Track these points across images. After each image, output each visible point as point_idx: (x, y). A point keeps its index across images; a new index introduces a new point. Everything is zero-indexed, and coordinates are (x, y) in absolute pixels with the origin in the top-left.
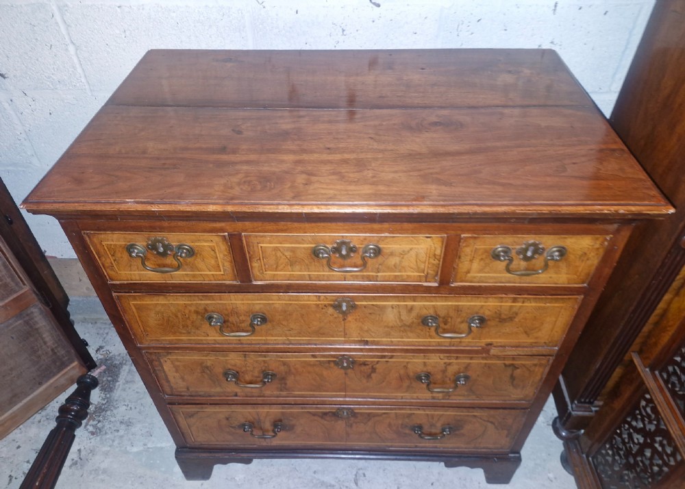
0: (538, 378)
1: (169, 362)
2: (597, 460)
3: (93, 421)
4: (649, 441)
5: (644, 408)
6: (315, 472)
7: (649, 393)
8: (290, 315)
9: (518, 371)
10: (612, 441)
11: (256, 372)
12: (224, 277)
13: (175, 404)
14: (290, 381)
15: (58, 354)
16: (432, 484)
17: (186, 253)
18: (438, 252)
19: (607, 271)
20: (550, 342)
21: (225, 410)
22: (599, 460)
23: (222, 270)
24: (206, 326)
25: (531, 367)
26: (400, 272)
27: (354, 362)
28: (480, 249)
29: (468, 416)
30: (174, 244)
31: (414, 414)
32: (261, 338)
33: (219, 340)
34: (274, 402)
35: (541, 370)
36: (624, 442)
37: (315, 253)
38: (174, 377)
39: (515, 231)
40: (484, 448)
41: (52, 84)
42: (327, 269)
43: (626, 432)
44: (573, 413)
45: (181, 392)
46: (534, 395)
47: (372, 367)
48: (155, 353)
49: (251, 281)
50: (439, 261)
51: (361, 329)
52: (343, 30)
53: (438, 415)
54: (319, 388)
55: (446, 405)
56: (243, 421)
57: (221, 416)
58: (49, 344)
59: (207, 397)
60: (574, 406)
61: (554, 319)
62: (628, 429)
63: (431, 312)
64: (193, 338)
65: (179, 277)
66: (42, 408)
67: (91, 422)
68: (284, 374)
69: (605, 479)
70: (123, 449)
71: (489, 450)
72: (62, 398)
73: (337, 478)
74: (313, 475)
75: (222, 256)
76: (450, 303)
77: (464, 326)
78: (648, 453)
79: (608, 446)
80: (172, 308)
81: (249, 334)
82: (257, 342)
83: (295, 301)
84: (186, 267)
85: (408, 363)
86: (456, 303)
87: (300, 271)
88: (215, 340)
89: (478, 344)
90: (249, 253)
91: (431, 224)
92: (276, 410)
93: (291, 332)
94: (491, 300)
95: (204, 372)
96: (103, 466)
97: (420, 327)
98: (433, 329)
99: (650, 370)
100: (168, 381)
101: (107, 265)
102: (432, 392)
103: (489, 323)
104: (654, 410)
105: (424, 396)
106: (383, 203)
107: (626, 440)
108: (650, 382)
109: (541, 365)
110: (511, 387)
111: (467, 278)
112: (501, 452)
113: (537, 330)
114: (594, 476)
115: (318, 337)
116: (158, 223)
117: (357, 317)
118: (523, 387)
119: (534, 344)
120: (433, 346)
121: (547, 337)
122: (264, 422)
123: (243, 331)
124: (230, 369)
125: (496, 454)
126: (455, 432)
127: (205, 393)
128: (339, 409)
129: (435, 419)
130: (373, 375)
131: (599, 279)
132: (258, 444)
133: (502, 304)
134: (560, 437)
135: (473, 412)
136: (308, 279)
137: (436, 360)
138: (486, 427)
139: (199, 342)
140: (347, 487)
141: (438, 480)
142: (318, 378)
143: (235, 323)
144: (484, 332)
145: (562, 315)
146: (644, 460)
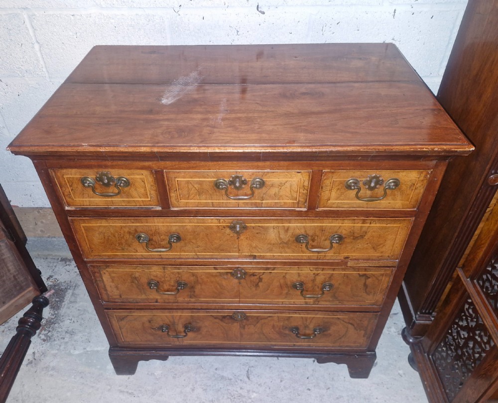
0: (385, 286)
1: (107, 273)
2: (435, 357)
3: (45, 331)
4: (471, 335)
5: (468, 310)
6: (216, 369)
7: (471, 299)
8: (198, 234)
9: (370, 280)
10: (445, 340)
11: (172, 282)
12: (151, 203)
13: (110, 309)
14: (198, 288)
15: (18, 280)
16: (308, 378)
17: (124, 183)
18: (306, 184)
19: (431, 198)
20: (392, 256)
21: (146, 315)
22: (437, 356)
23: (149, 197)
24: (136, 244)
25: (379, 276)
26: (279, 199)
27: (245, 274)
28: (336, 181)
29: (333, 318)
30: (115, 177)
31: (292, 317)
32: (176, 254)
33: (145, 255)
34: (186, 307)
35: (387, 279)
36: (454, 339)
37: (217, 185)
38: (111, 287)
39: (361, 167)
40: (347, 347)
41: (21, 73)
42: (225, 197)
43: (455, 331)
44: (417, 322)
45: (115, 299)
46: (383, 301)
47: (259, 277)
48: (97, 266)
49: (169, 208)
50: (308, 191)
51: (251, 246)
52: (238, 32)
53: (310, 317)
54: (219, 295)
55: (316, 309)
56: (161, 323)
57: (145, 319)
58: (12, 271)
59: (134, 303)
60: (417, 316)
61: (394, 237)
62: (457, 328)
63: (303, 232)
64: (126, 254)
65: (118, 202)
66: (6, 322)
67: (43, 332)
68: (193, 283)
69: (442, 371)
70: (67, 352)
71: (351, 348)
72: (21, 314)
73: (233, 373)
74: (216, 371)
75: (149, 186)
76: (316, 225)
77: (327, 243)
78: (471, 345)
79: (442, 344)
80: (111, 229)
81: (168, 249)
82: (173, 257)
83: (202, 223)
84: (123, 195)
85: (286, 273)
86: (321, 225)
87: (205, 200)
88: (142, 255)
89: (338, 258)
90: (168, 185)
91: (301, 162)
92: (187, 314)
93: (198, 249)
94: (346, 221)
95: (133, 282)
96: (52, 364)
97: (295, 244)
98: (304, 245)
99: (470, 280)
100: (106, 290)
101: (66, 193)
102: (305, 298)
103: (345, 240)
104: (475, 310)
105: (298, 301)
106: (265, 145)
107: (456, 337)
108: (471, 289)
109: (386, 275)
110: (365, 294)
111: (328, 204)
112: (360, 350)
113: (382, 246)
114: (433, 369)
115: (219, 252)
116: (104, 163)
117: (248, 236)
118: (374, 294)
119: (380, 258)
120: (305, 260)
121: (390, 251)
122: (177, 325)
123: (163, 247)
124: (152, 280)
125: (356, 352)
126: (324, 332)
127: (133, 300)
128: (234, 313)
129: (309, 321)
130: (260, 284)
131: (425, 204)
132: (173, 343)
133: (355, 225)
134: (408, 342)
135: (337, 316)
136: (211, 206)
137: (306, 271)
138: (347, 328)
139: (131, 257)
140: (241, 380)
141: (312, 375)
142: (218, 287)
143: (157, 241)
144: (342, 247)
145: (400, 233)
146: (469, 350)
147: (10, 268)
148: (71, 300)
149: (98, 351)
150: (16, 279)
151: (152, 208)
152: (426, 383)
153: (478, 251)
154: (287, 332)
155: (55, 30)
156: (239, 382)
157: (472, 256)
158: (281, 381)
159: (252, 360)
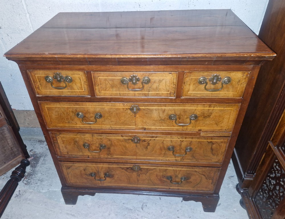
0: (224, 150)
1: (60, 138)
2: (256, 199)
4: (278, 182)
5: (275, 167)
6: (123, 204)
7: (278, 159)
8: (111, 113)
9: (214, 145)
10: (262, 187)
11: (97, 144)
12: (85, 93)
13: (62, 161)
14: (112, 149)
15: (14, 150)
16: (178, 211)
17: (69, 80)
18: (175, 81)
19: (251, 90)
20: (228, 129)
21: (83, 165)
22: (257, 199)
23: (83, 89)
24: (76, 119)
25: (220, 143)
26: (159, 91)
27: (139, 140)
28: (193, 79)
29: (192, 171)
30: (64, 76)
31: (168, 169)
32: (99, 126)
33: (82, 126)
34: (105, 161)
35: (225, 145)
36: (267, 186)
37: (122, 82)
38: (62, 147)
39: (208, 70)
40: (201, 190)
41: (19, 31)
42: (127, 89)
43: (268, 181)
44: (245, 179)
45: (65, 155)
46: (222, 160)
47: (148, 142)
48: (54, 133)
49: (95, 96)
50: (176, 86)
51: (143, 122)
53: (179, 170)
54: (125, 154)
55: (182, 164)
56: (91, 171)
57: (82, 168)
58: (10, 145)
59: (76, 158)
60: (245, 175)
61: (229, 116)
62: (269, 179)
63: (173, 112)
64: (71, 125)
65: (66, 92)
66: (5, 173)
67: (26, 179)
68: (109, 145)
69: (260, 207)
70: (38, 191)
71: (204, 192)
73: (133, 206)
75: (83, 82)
76: (181, 108)
77: (188, 120)
78: (278, 188)
79: (260, 191)
80: (62, 109)
81: (94, 122)
82: (98, 128)
83: (114, 106)
84: (69, 88)
85: (164, 140)
86: (184, 108)
87: (116, 91)
88: (80, 127)
89: (195, 130)
90: (94, 82)
91: (171, 66)
92: (106, 166)
93: (112, 123)
94: (199, 106)
95: (75, 144)
96: (29, 197)
97: (169, 121)
98: (174, 121)
99: (277, 147)
100: (59, 149)
101: (37, 87)
102: (175, 156)
103: (199, 118)
104: (280, 166)
105: (171, 159)
106: (150, 53)
107: (268, 185)
108: (277, 153)
109: (224, 142)
110: (212, 155)
111: (188, 94)
112: (210, 193)
113: (221, 122)
114: (255, 207)
115: (124, 126)
116: (58, 66)
117: (141, 115)
118: (217, 155)
119: (220, 130)
120: (175, 131)
121: (226, 126)
122: (101, 172)
123: (92, 121)
124: (86, 143)
125: (207, 194)
126: (187, 180)
127: (75, 156)
128: (134, 166)
129: (178, 173)
130: (148, 147)
131: (247, 94)
132: (98, 185)
133: (205, 108)
134: (240, 192)
135: (195, 169)
136: (119, 95)
137: (176, 139)
138: (201, 178)
139: (73, 128)
140: (138, 210)
141: (181, 209)
142: (124, 148)
143: (88, 117)
144: (197, 123)
145: (232, 114)
146: (276, 192)
147: (9, 142)
148: (43, 163)
149: (56, 191)
150: (12, 150)
151: (85, 96)
152: (250, 215)
153: (281, 129)
154: (165, 179)
155: (38, 6)
156: (137, 211)
157: (278, 133)
158: (162, 212)
159: (145, 199)
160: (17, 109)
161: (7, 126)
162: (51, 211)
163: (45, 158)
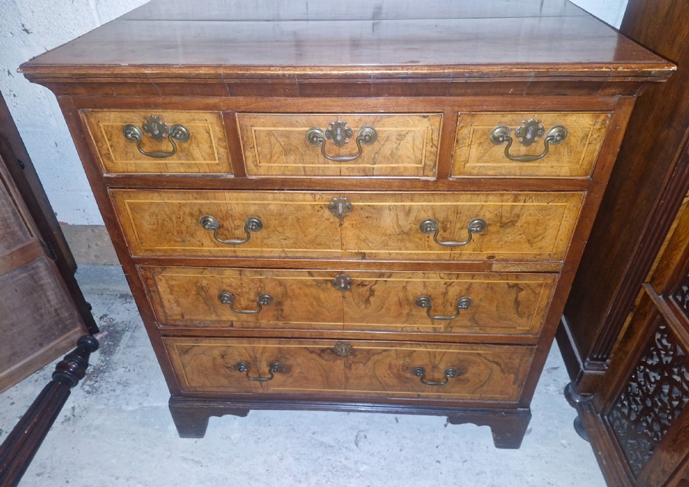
0: (545, 302)
1: (163, 280)
2: (613, 418)
3: (91, 381)
4: (666, 375)
5: (660, 341)
6: (314, 433)
7: (665, 324)
8: (285, 219)
9: (523, 293)
10: (627, 390)
11: (252, 294)
12: (220, 168)
13: (169, 336)
14: (287, 305)
15: (61, 315)
16: (437, 447)
17: (181, 135)
18: (435, 137)
19: (611, 159)
20: (555, 254)
21: (219, 344)
22: (615, 415)
23: (217, 158)
24: (201, 233)
25: (536, 288)
26: (397, 162)
27: (350, 283)
28: (478, 130)
29: (471, 354)
30: (169, 124)
31: (415, 351)
32: (256, 249)
33: (214, 251)
34: (270, 334)
35: (547, 292)
36: (640, 386)
37: (311, 139)
38: (169, 301)
39: (513, 107)
42: (321, 158)
43: (642, 374)
44: (585, 371)
45: (176, 320)
46: (540, 328)
47: (370, 288)
48: (150, 268)
49: (245, 175)
50: (437, 148)
51: (358, 237)
53: (440, 352)
54: (316, 316)
55: (448, 340)
56: (238, 359)
57: (216, 353)
58: (53, 303)
59: (202, 327)
60: (586, 364)
61: (559, 224)
62: (644, 370)
63: (430, 214)
64: (188, 248)
65: (175, 166)
66: (41, 369)
67: (88, 382)
68: (280, 296)
69: (622, 435)
70: (117, 407)
71: (497, 402)
73: (336, 439)
74: (312, 436)
75: (217, 140)
76: (449, 203)
77: (465, 233)
78: (666, 389)
79: (623, 397)
80: (166, 209)
81: (244, 242)
82: (252, 255)
83: (291, 201)
84: (180, 154)
85: (407, 282)
86: (456, 203)
87: (295, 163)
88: (210, 251)
89: (479, 258)
90: (242, 138)
91: (428, 98)
92: (272, 345)
93: (287, 242)
94: (491, 198)
95: (199, 294)
96: (96, 423)
97: (419, 235)
98: (432, 236)
99: (664, 297)
100: (163, 306)
101: (103, 152)
102: (433, 320)
103: (490, 228)
104: (672, 338)
105: (424, 326)
106: (377, 64)
107: (643, 383)
108: (665, 309)
109: (546, 286)
110: (516, 316)
111: (465, 169)
112: (509, 404)
113: (540, 238)
114: (610, 434)
115: (315, 248)
116: (152, 100)
117: (354, 222)
118: (529, 316)
119: (537, 257)
120: (433, 260)
121: (551, 247)
122: (260, 361)
123: (238, 238)
124: (225, 291)
125: (503, 407)
126: (459, 376)
127: (200, 323)
128: (337, 345)
129: (438, 358)
130: (372, 299)
131: (602, 169)
132: (254, 391)
133: (503, 204)
134: (573, 404)
135: (477, 350)
136: (303, 173)
137: (435, 279)
138: (491, 369)
139: (194, 254)
140: (346, 448)
141: (443, 444)
142: (315, 303)
143: (230, 229)
144: (486, 240)
145: (566, 217)
146: (663, 398)
147: (51, 298)
148: (129, 344)
149: (157, 408)
150: (58, 314)
151: (222, 176)
152: (600, 453)
153: (675, 252)
154: (408, 375)
156: (344, 450)
157: (665, 262)
158: (401, 450)
159: (363, 423)
160: (70, 223)
161: (46, 259)
162: (147, 452)
163: (134, 334)
